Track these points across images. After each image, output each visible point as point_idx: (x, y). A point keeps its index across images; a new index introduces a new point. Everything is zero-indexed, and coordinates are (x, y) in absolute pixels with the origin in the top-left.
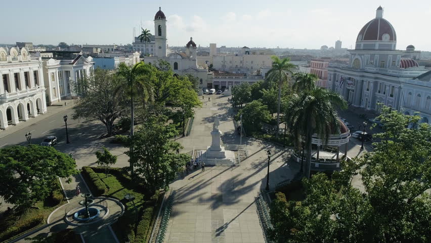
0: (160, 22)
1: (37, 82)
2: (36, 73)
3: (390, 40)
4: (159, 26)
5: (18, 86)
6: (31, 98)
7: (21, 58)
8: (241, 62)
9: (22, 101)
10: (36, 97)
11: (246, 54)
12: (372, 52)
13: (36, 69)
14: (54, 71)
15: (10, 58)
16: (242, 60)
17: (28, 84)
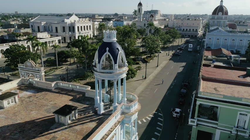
0: (140, 7)
1: (90, 29)
2: (90, 26)
3: (222, 15)
4: (139, 9)
5: (84, 30)
6: (88, 34)
7: (86, 21)
8: (182, 24)
9: (85, 34)
10: (90, 33)
11: (188, 20)
12: (214, 20)
13: (90, 25)
14: (97, 26)
15: (83, 22)
16: (182, 23)
17: (87, 29)
